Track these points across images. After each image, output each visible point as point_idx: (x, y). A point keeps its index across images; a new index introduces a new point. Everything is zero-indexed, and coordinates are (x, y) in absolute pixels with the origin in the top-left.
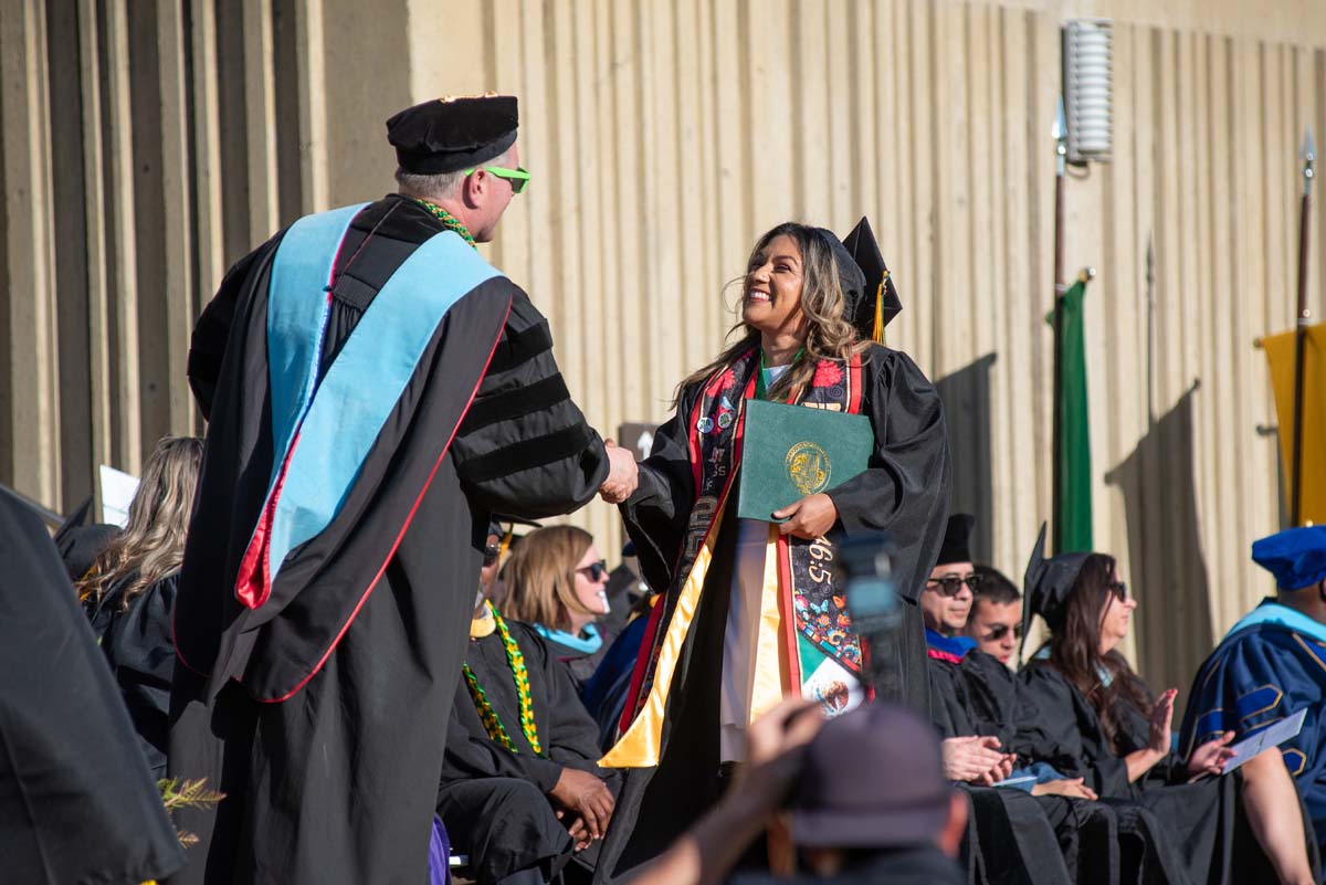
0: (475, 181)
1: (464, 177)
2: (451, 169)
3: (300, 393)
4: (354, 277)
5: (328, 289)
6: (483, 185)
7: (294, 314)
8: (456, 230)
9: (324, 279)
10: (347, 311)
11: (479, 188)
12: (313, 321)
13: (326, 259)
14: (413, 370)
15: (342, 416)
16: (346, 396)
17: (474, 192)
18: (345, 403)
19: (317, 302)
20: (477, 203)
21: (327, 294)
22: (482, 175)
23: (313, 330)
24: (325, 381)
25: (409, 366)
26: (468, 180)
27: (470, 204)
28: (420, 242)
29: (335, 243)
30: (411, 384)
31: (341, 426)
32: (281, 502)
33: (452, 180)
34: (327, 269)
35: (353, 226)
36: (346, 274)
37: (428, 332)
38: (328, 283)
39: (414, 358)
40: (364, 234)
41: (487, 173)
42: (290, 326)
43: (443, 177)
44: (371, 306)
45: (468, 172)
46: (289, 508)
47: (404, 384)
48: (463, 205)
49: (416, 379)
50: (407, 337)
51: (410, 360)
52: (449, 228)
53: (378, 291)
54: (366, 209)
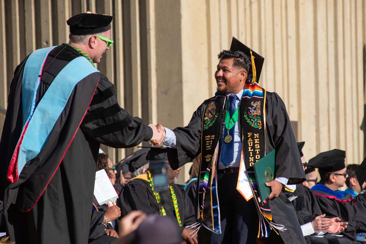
0: (93, 39)
1: (90, 37)
2: (85, 33)
3: (29, 111)
4: (48, 73)
5: (40, 76)
6: (96, 42)
7: (29, 84)
8: (85, 57)
9: (38, 73)
10: (45, 84)
11: (94, 42)
12: (34, 87)
13: (40, 66)
14: (66, 104)
15: (43, 119)
16: (44, 112)
17: (92, 43)
18: (43, 115)
19: (36, 80)
20: (93, 47)
21: (39, 78)
22: (95, 37)
23: (34, 90)
24: (37, 108)
25: (64, 103)
26: (90, 39)
27: (91, 47)
28: (70, 61)
29: (43, 61)
30: (65, 109)
31: (42, 122)
32: (22, 148)
33: (85, 38)
34: (40, 69)
35: (50, 55)
36: (46, 71)
37: (70, 92)
38: (40, 74)
39: (66, 100)
40: (53, 58)
41: (97, 37)
42: (28, 88)
43: (82, 36)
44: (53, 83)
45: (91, 36)
46: (24, 150)
47: (63, 109)
48: (88, 47)
49: (67, 108)
50: (64, 93)
51: (64, 101)
52: (82, 56)
53: (55, 77)
54: (55, 48)
